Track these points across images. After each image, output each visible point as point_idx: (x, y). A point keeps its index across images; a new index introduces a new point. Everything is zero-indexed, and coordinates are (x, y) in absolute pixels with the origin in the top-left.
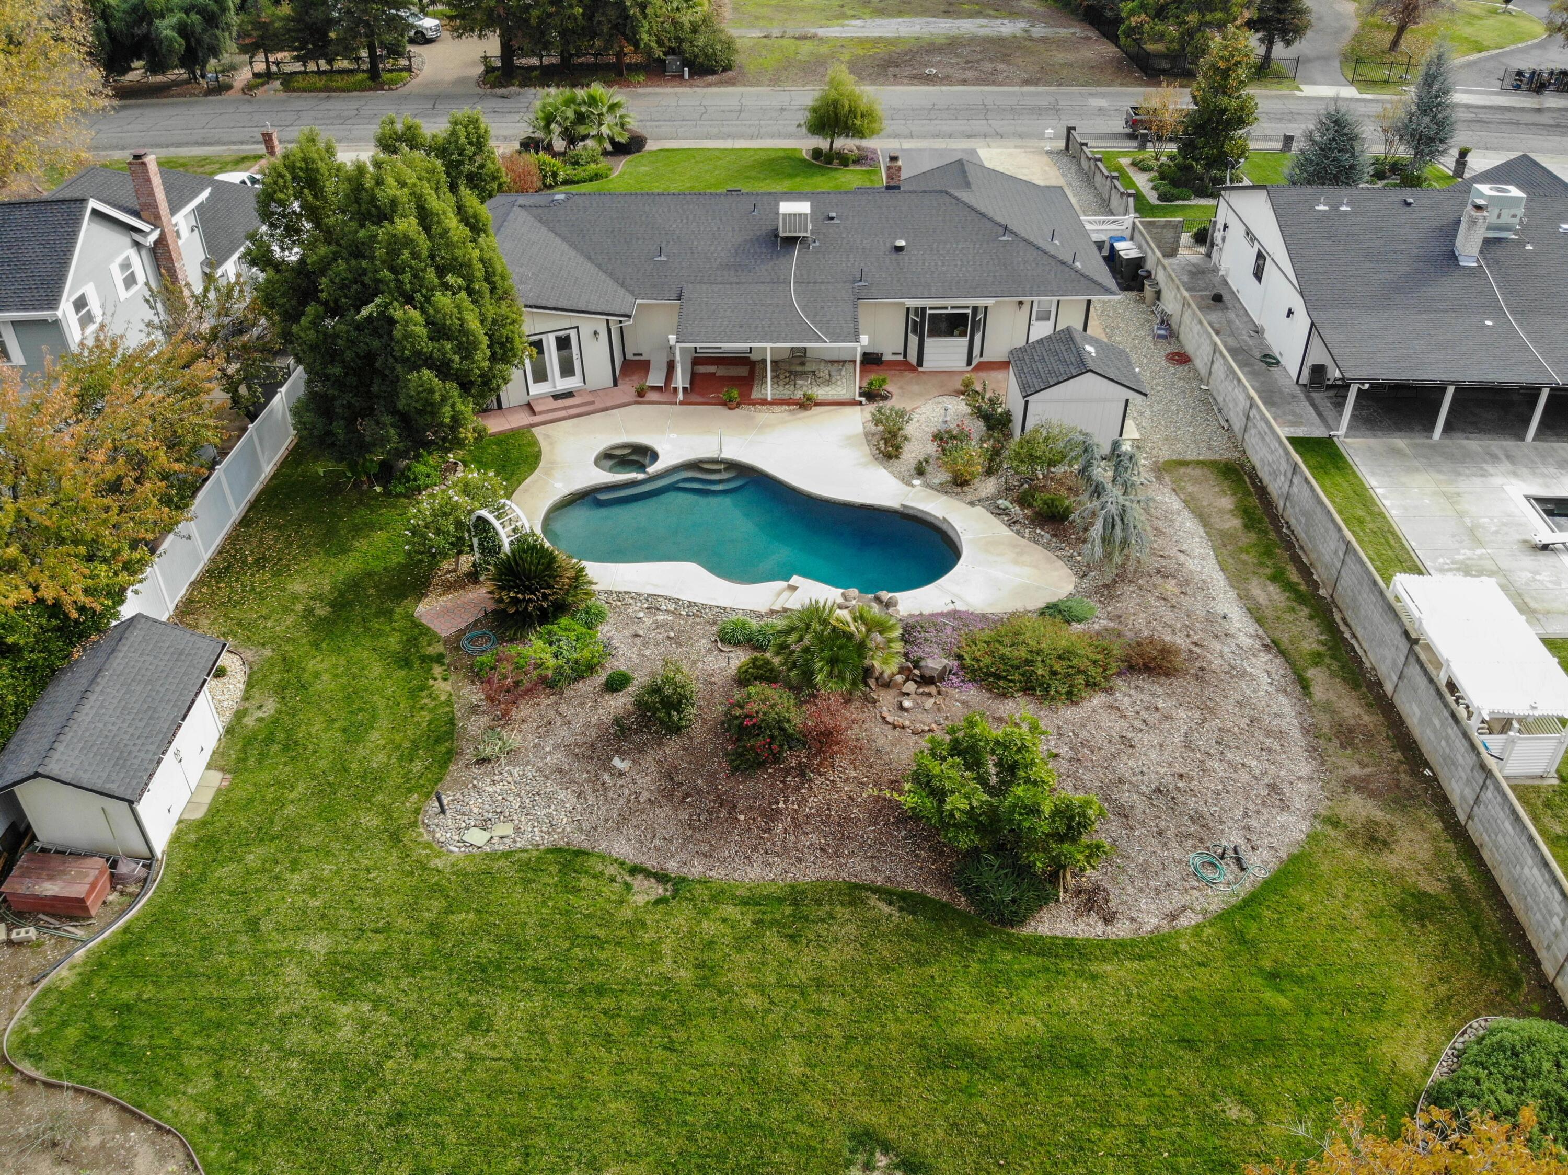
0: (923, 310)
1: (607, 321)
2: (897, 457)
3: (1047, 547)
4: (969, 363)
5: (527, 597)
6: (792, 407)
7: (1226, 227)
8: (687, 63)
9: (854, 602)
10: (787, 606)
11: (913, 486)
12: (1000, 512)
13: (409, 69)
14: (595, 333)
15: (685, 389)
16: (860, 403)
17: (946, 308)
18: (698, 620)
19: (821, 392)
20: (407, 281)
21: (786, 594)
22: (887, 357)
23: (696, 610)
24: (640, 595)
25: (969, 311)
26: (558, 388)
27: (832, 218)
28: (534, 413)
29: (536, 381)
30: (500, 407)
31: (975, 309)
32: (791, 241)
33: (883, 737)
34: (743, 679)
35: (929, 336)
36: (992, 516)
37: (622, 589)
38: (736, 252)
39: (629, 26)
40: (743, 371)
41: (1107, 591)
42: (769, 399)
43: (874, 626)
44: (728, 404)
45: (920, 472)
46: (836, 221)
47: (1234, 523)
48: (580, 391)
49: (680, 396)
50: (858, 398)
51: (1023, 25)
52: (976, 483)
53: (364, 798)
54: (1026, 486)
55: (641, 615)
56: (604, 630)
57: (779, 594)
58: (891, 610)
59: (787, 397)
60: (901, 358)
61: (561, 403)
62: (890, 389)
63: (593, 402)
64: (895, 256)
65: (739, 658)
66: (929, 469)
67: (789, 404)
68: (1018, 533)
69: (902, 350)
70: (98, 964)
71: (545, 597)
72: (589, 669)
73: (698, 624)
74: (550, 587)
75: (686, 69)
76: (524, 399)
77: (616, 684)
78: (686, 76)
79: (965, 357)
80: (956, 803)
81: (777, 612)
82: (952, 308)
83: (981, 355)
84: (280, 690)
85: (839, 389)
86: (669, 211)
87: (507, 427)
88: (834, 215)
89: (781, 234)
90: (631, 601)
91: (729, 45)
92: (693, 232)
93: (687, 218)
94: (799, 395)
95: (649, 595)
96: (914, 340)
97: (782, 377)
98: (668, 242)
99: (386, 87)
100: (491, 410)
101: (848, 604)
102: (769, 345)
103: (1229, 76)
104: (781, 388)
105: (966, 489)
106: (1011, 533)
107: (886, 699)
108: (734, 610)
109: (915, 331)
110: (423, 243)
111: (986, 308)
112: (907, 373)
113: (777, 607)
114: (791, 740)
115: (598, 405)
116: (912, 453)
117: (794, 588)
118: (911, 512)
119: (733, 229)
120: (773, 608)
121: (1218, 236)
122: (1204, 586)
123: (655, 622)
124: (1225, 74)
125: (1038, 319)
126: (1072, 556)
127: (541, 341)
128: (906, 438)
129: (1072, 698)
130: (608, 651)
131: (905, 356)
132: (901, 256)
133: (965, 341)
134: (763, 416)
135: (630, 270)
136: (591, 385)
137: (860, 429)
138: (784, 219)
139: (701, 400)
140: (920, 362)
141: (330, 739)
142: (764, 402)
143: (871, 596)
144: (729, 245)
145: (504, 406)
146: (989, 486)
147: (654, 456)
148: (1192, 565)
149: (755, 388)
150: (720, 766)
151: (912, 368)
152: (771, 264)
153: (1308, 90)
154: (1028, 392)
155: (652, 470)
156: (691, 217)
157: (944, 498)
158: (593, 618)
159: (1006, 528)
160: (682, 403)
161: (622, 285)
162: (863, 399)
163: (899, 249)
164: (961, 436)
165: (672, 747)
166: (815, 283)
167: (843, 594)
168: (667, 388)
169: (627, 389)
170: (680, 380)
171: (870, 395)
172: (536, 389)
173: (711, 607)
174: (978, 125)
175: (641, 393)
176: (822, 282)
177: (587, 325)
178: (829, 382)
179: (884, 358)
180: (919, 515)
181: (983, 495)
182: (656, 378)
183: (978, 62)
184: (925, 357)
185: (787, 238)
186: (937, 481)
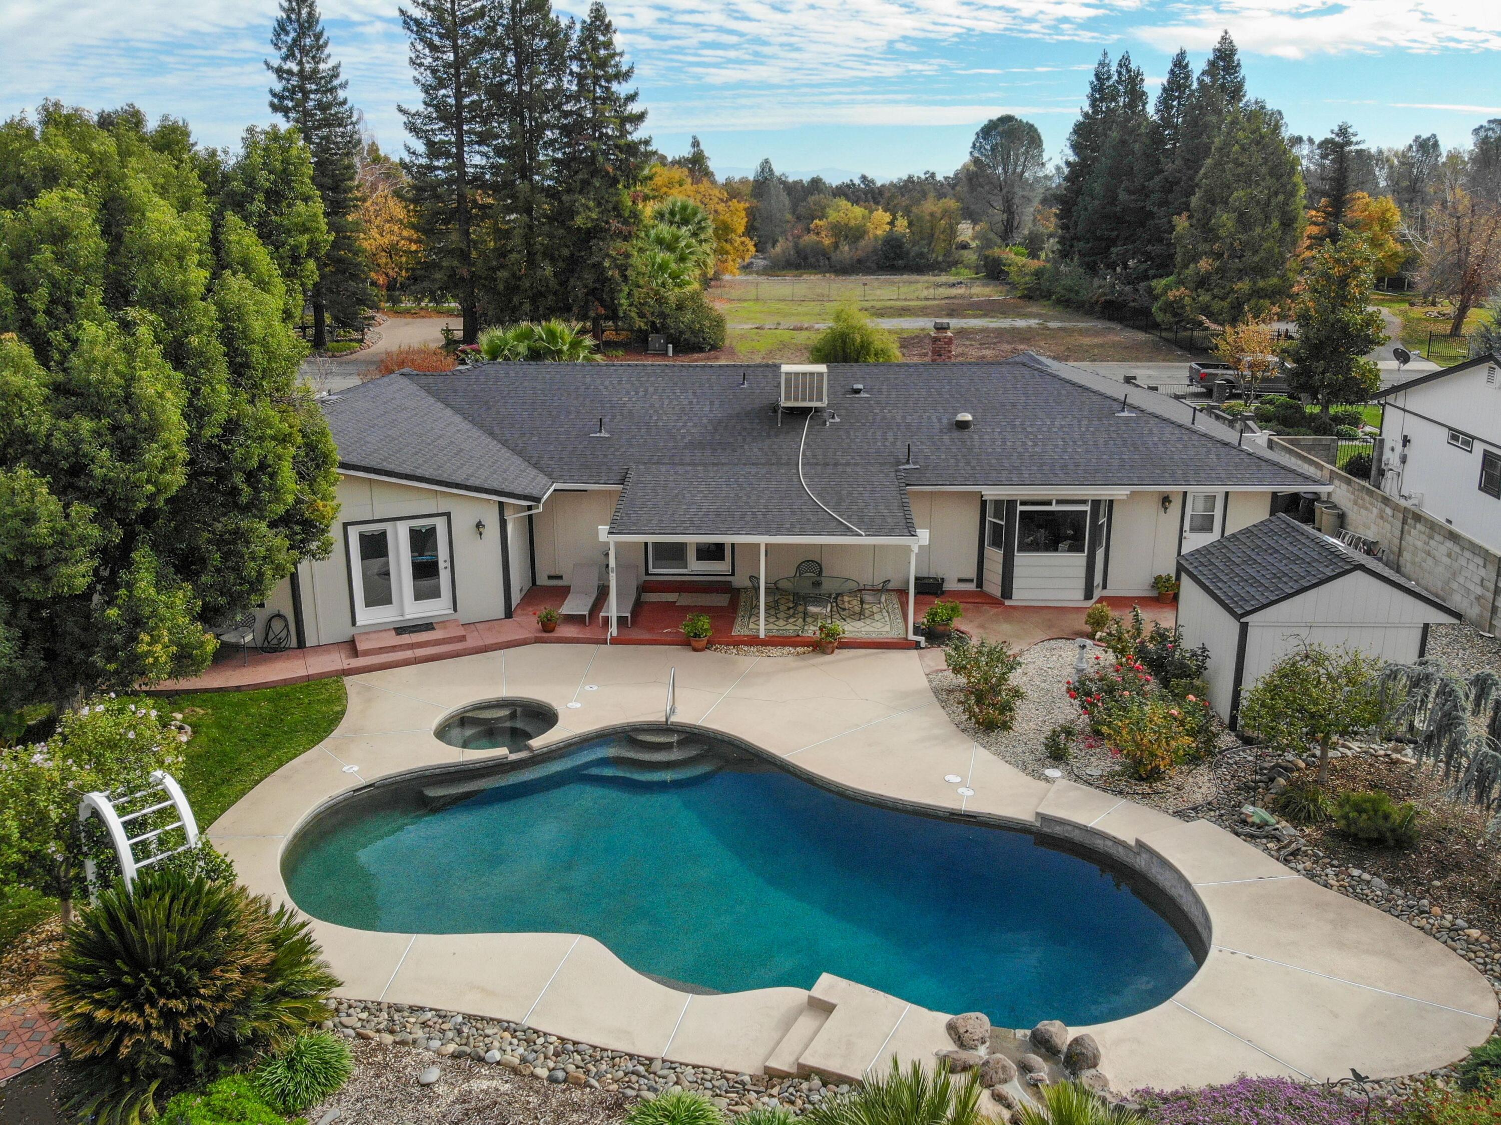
0: (1011, 504)
1: (501, 504)
2: (1006, 726)
3: (1388, 907)
4: (1088, 595)
5: (118, 1017)
6: (800, 649)
7: (1406, 441)
8: (671, 339)
9: (982, 1052)
10: (811, 1060)
11: (1047, 779)
12: (1252, 832)
13: (361, 341)
14: (479, 525)
15: (621, 621)
16: (917, 646)
17: (1049, 503)
18: (576, 1095)
19: (851, 629)
20: (40, 306)
21: (806, 1024)
22: (951, 585)
23: (573, 1067)
24: (442, 1016)
25: (1087, 508)
26: (408, 617)
27: (858, 391)
28: (355, 652)
29: (369, 603)
30: (301, 644)
31: (1096, 504)
32: (798, 414)
35: (1019, 551)
36: (1239, 841)
37: (406, 999)
38: (716, 429)
39: (607, 289)
40: (722, 600)
42: (762, 635)
45: (1057, 754)
46: (863, 395)
48: (444, 623)
49: (613, 630)
50: (911, 637)
52: (1175, 776)
54: (1282, 781)
55: (432, 1075)
56: (324, 1119)
57: (787, 1024)
58: (1086, 1077)
59: (791, 633)
60: (972, 587)
61: (406, 639)
62: (963, 628)
63: (463, 638)
64: (956, 434)
66: (1073, 748)
67: (794, 645)
68: (1311, 875)
69: (972, 573)
71: (170, 1018)
73: (577, 1108)
74: (186, 990)
75: (670, 346)
76: (346, 632)
78: (670, 353)
79: (1081, 583)
81: (783, 1076)
82: (1059, 502)
83: (1104, 587)
85: (879, 625)
86: (620, 382)
87: (302, 673)
88: (860, 386)
89: (784, 403)
90: (420, 1034)
91: (719, 323)
92: (652, 406)
93: (646, 391)
94: (811, 631)
95: (468, 1018)
96: (995, 556)
97: (782, 608)
98: (614, 417)
99: (330, 354)
100: (285, 649)
101: (966, 1056)
102: (763, 540)
103: (1347, 285)
104: (781, 623)
105: (1158, 786)
106: (1295, 876)
108: (671, 1065)
109: (996, 543)
111: (1111, 502)
112: (986, 607)
113: (783, 1062)
115: (470, 643)
116: (1034, 719)
117: (825, 1008)
118: (1058, 830)
119: (712, 403)
120: (773, 1064)
121: (1391, 458)
123: (463, 1099)
124: (1343, 281)
125: (1192, 530)
126: (1453, 929)
127: (384, 534)
128: (1017, 693)
131: (980, 584)
132: (965, 434)
133: (1079, 559)
134: (751, 660)
135: (552, 448)
136: (466, 614)
137: (923, 683)
138: (788, 381)
139: (647, 636)
140: (1007, 590)
142: (754, 641)
143: (1022, 1034)
144: (705, 421)
145: (310, 641)
146: (1205, 782)
149: (739, 621)
151: (994, 602)
152: (768, 441)
155: (537, 743)
156: (651, 390)
157: (1121, 803)
159: (1280, 866)
160: (615, 641)
161: (536, 466)
162: (921, 639)
163: (963, 425)
166: (836, 465)
167: (951, 1028)
168: (592, 619)
169: (526, 621)
170: (615, 606)
171: (934, 635)
172: (367, 616)
173: (614, 1057)
175: (547, 626)
176: (848, 464)
177: (466, 511)
178: (860, 615)
179: (947, 587)
180: (1077, 836)
181: (1199, 798)
182: (575, 606)
183: (995, 344)
184: (1016, 583)
185: (792, 410)
186: (1096, 773)
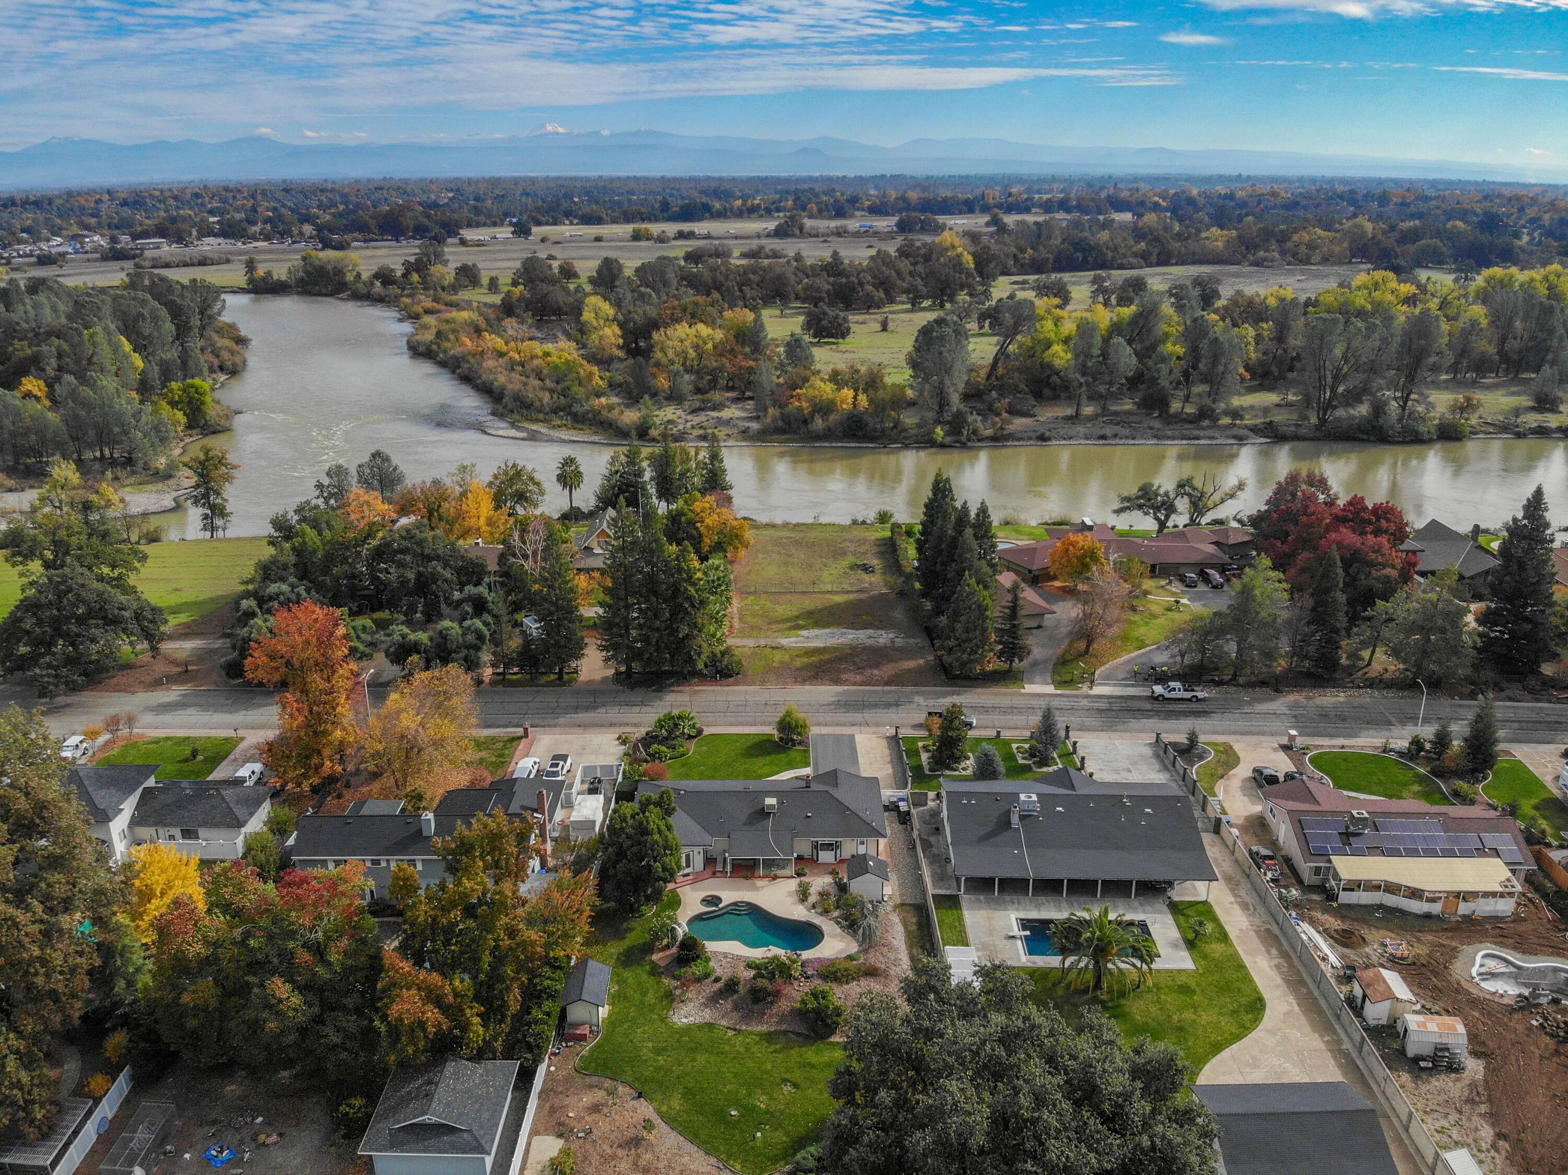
0: (818, 842)
1: (703, 847)
2: (806, 900)
3: (850, 935)
4: (836, 860)
5: (688, 952)
6: (770, 878)
8: (718, 672)
9: (788, 954)
10: (767, 955)
11: (809, 912)
12: (838, 923)
14: (699, 852)
15: (730, 871)
16: (794, 877)
17: (826, 841)
19: (780, 873)
21: (767, 951)
22: (806, 857)
23: (739, 958)
24: (722, 952)
25: (834, 842)
26: (684, 873)
27: (784, 803)
28: (676, 883)
31: (836, 842)
33: (794, 994)
34: (754, 978)
35: (820, 851)
37: (715, 950)
38: (749, 817)
40: (752, 865)
41: (866, 951)
42: (761, 876)
43: (794, 962)
44: (746, 878)
45: (814, 907)
46: (786, 804)
47: (914, 927)
48: (693, 873)
49: (729, 875)
50: (794, 875)
51: (891, 636)
52: (831, 912)
53: (651, 1011)
54: (847, 913)
55: (723, 958)
56: (711, 964)
57: (765, 952)
58: (799, 956)
59: (768, 875)
60: (810, 859)
61: (686, 878)
62: (806, 871)
63: (697, 878)
64: (807, 819)
65: (752, 973)
66: (816, 906)
68: (842, 930)
69: (810, 856)
70: (592, 1051)
71: (694, 953)
72: (707, 976)
73: (740, 961)
74: (695, 949)
75: (718, 675)
77: (717, 980)
78: (718, 679)
79: (833, 859)
80: (810, 1006)
81: (765, 957)
82: (828, 841)
83: (840, 857)
84: (618, 983)
85: (787, 871)
86: (724, 799)
88: (785, 801)
90: (719, 954)
91: (739, 663)
92: (733, 809)
93: (731, 802)
94: (772, 874)
95: (724, 952)
96: (815, 851)
97: (766, 867)
98: (724, 813)
99: (567, 684)
101: (786, 954)
102: (761, 856)
104: (766, 872)
105: (828, 914)
106: (840, 930)
107: (796, 983)
108: (751, 957)
110: (661, 842)
111: (840, 841)
112: (812, 864)
114: (769, 994)
115: (699, 879)
116: (813, 898)
117: (769, 950)
118: (808, 922)
119: (748, 807)
120: (763, 956)
122: (897, 951)
123: (727, 960)
125: (860, 844)
126: (857, 938)
128: (809, 893)
129: (847, 982)
130: (714, 970)
131: (812, 858)
133: (833, 852)
134: (759, 883)
135: (712, 827)
136: (697, 870)
137: (793, 888)
139: (736, 876)
140: (817, 861)
141: (637, 996)
142: (759, 877)
143: (794, 952)
144: (746, 814)
146: (836, 913)
147: (720, 900)
148: (895, 942)
149: (756, 872)
150: (749, 1001)
151: (814, 863)
152: (761, 823)
153: (1029, 688)
154: (850, 878)
155: (720, 905)
157: (820, 917)
158: (708, 960)
160: (729, 878)
161: (708, 832)
162: (796, 875)
163: (809, 817)
164: (828, 894)
165: (736, 996)
166: (778, 831)
168: (724, 872)
169: (709, 871)
170: (729, 869)
171: (799, 874)
173: (744, 956)
174: (858, 717)
175: (714, 873)
176: (780, 830)
177: (696, 850)
178: (783, 868)
179: (804, 858)
181: (835, 916)
182: (719, 868)
184: (819, 859)
185: (768, 813)
186: (818, 911)
